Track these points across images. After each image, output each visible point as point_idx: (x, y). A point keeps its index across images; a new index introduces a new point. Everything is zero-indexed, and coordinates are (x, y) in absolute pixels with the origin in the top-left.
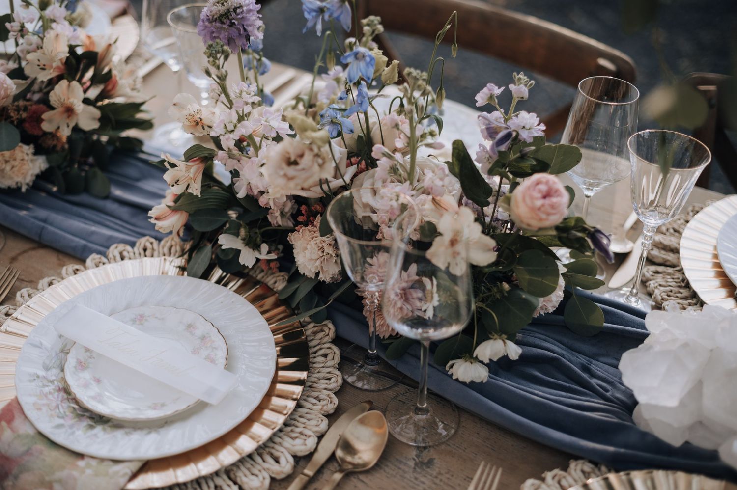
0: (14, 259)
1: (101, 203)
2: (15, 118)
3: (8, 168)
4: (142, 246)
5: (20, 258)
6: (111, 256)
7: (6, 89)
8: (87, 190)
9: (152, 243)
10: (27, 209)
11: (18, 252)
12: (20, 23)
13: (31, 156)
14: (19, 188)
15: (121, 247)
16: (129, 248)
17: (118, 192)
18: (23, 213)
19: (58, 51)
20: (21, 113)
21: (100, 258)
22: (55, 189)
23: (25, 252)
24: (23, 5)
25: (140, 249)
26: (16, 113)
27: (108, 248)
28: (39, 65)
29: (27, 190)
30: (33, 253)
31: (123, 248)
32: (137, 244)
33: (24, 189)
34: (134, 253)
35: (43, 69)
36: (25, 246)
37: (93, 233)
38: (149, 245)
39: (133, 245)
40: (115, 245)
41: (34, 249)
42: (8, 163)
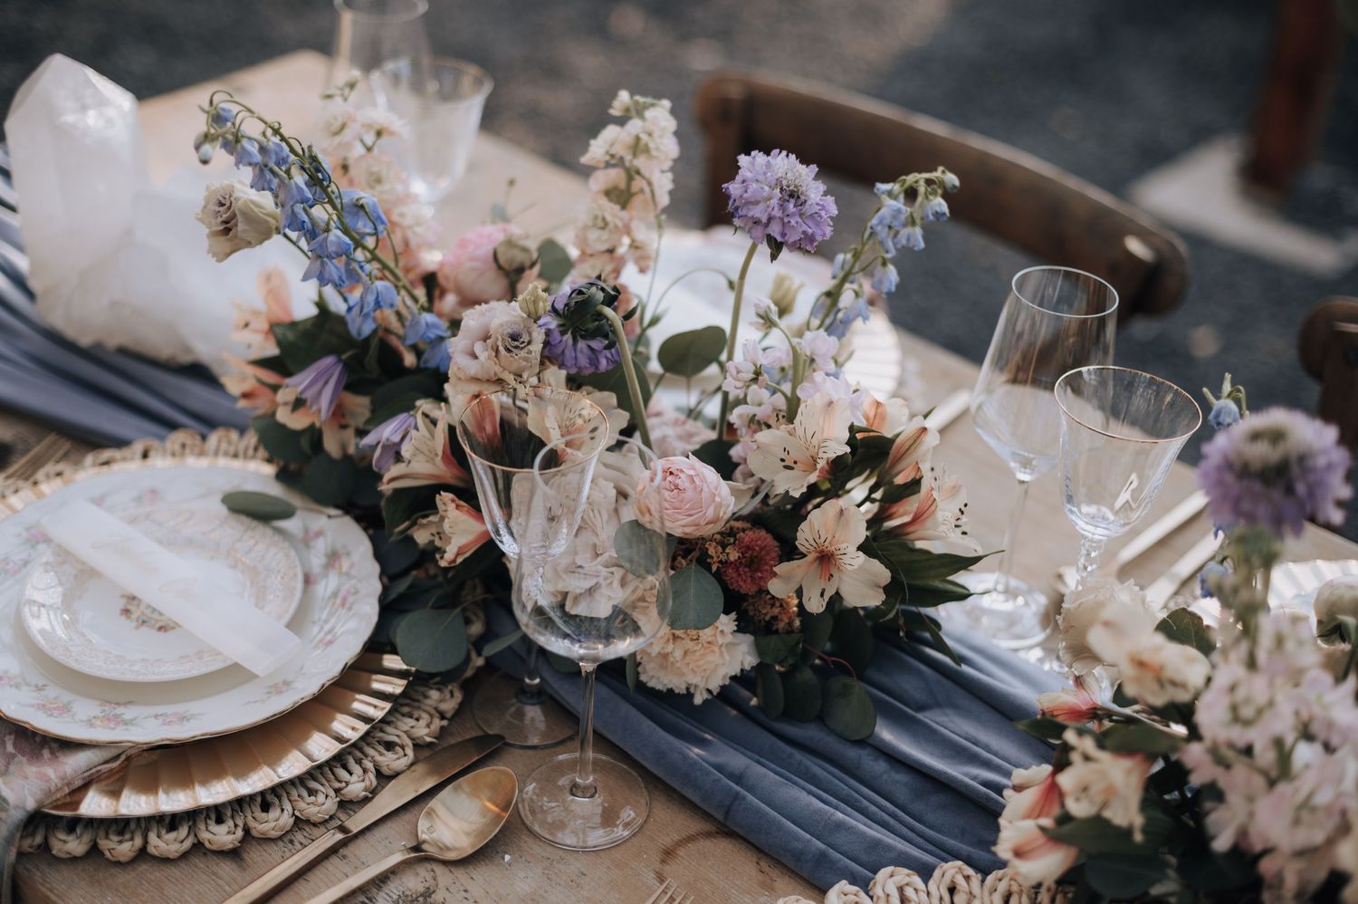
0: (668, 854)
1: (852, 753)
2: (715, 559)
3: (678, 654)
4: (947, 881)
5: (681, 852)
6: (878, 891)
7: (720, 506)
8: (821, 719)
9: (967, 878)
10: (701, 743)
11: (677, 837)
12: (755, 366)
13: (729, 638)
14: (689, 695)
15: (903, 875)
16: (917, 880)
17: (887, 734)
18: (695, 752)
19: (825, 436)
20: (727, 551)
21: (858, 891)
22: (754, 702)
23: (690, 839)
24: (757, 323)
25: (941, 889)
26: (720, 549)
27: (875, 872)
28: (783, 460)
29: (705, 702)
30: (707, 845)
31: (907, 880)
32: (937, 873)
33: (698, 700)
34: (928, 894)
35: (788, 467)
36: (694, 825)
37: (840, 826)
38: (960, 881)
39: (926, 872)
40: (890, 869)
41: (708, 835)
42: (678, 642)
